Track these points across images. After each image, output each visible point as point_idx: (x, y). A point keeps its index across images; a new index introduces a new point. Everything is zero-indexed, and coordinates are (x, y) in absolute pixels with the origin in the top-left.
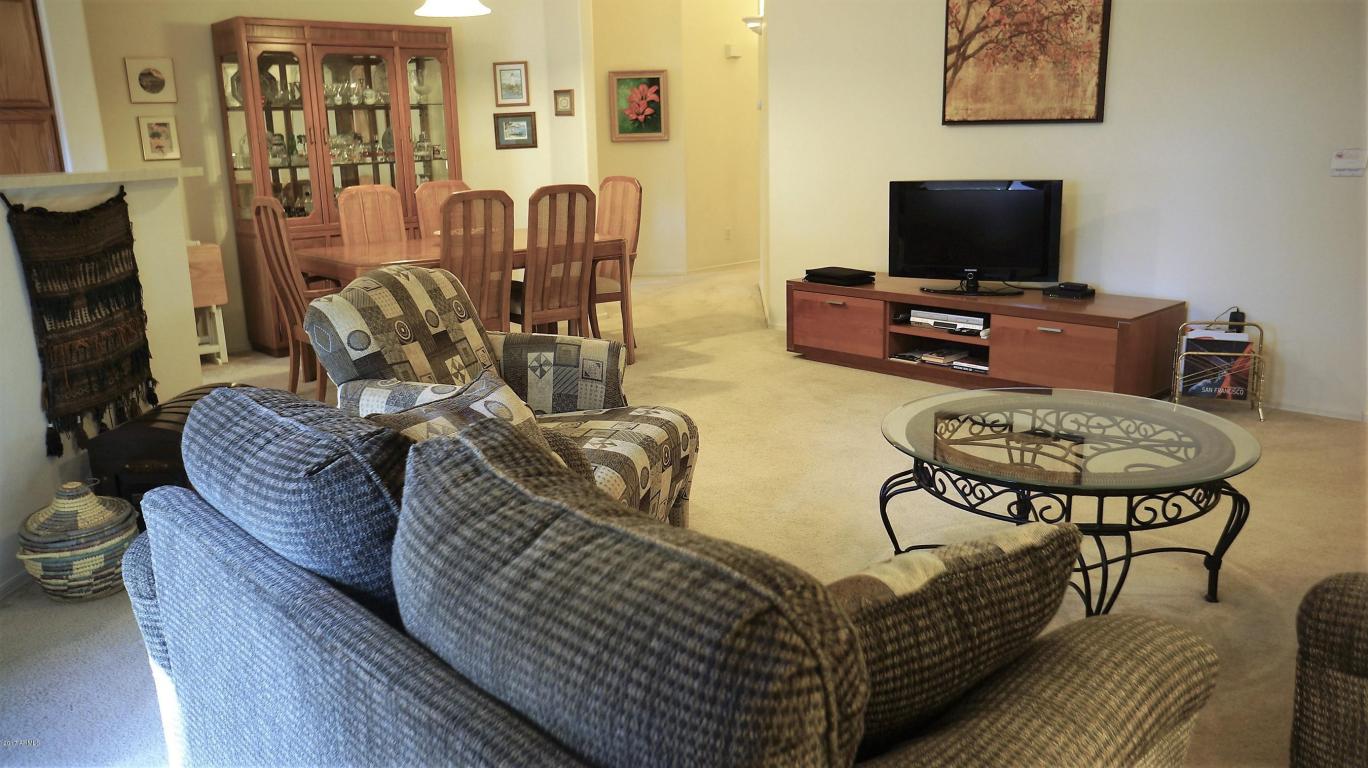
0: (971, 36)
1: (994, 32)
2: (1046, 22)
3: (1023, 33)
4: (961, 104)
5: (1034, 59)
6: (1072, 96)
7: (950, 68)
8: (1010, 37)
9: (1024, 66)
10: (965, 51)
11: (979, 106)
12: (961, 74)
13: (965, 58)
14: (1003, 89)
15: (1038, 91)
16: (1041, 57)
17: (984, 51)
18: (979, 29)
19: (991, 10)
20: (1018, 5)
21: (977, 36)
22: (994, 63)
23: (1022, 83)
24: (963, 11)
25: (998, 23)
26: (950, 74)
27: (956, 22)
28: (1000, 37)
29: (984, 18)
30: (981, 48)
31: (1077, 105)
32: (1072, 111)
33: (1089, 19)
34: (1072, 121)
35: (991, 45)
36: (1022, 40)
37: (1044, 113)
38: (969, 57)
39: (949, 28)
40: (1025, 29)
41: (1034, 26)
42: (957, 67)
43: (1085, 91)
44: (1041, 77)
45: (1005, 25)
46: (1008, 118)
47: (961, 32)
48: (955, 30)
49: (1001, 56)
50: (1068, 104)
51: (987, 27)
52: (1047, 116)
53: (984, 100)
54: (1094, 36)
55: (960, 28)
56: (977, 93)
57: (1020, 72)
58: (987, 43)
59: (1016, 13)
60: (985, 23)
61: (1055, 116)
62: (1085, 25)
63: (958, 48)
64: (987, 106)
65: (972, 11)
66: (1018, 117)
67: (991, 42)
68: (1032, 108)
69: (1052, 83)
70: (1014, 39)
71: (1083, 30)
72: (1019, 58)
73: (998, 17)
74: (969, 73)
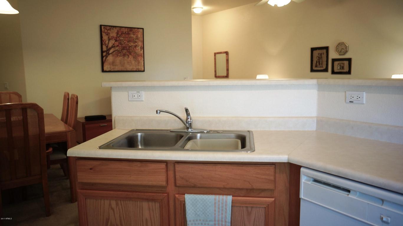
0: (110, 49)
1: (117, 48)
2: (130, 47)
3: (125, 49)
4: (109, 66)
5: (128, 56)
6: (138, 66)
7: (104, 56)
8: (122, 50)
9: (126, 58)
10: (109, 52)
11: (114, 67)
12: (108, 58)
13: (109, 54)
14: (121, 63)
15: (130, 64)
16: (130, 56)
17: (114, 53)
18: (112, 47)
19: (116, 43)
20: (123, 42)
21: (112, 49)
22: (118, 56)
23: (126, 62)
24: (107, 42)
25: (118, 46)
26: (104, 58)
27: (106, 44)
28: (119, 49)
29: (114, 44)
30: (113, 52)
31: (140, 67)
32: (139, 69)
33: (141, 48)
34: (139, 71)
35: (117, 51)
36: (125, 51)
37: (132, 69)
38: (110, 54)
39: (103, 46)
40: (125, 48)
41: (128, 48)
42: (107, 57)
43: (141, 64)
44: (130, 60)
45: (120, 47)
46: (123, 70)
47: (107, 47)
48: (105, 46)
49: (119, 54)
50: (137, 67)
51: (114, 47)
52: (133, 70)
53: (116, 66)
54: (142, 52)
55: (107, 46)
56: (113, 63)
57: (125, 59)
58: (115, 51)
59: (123, 44)
60: (114, 45)
61: (135, 70)
62: (140, 49)
63: (106, 51)
64: (117, 67)
65: (110, 42)
66: (125, 70)
67: (116, 50)
68: (130, 68)
69: (133, 62)
70: (122, 51)
71: (140, 50)
72: (124, 55)
73: (118, 44)
74: (110, 58)
